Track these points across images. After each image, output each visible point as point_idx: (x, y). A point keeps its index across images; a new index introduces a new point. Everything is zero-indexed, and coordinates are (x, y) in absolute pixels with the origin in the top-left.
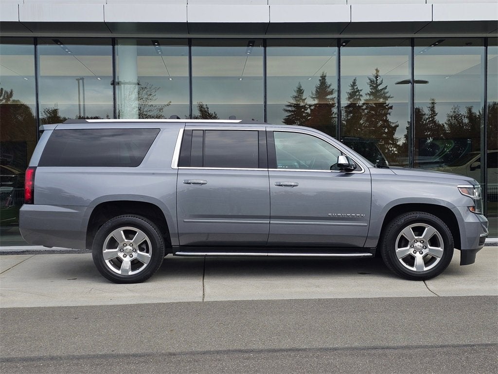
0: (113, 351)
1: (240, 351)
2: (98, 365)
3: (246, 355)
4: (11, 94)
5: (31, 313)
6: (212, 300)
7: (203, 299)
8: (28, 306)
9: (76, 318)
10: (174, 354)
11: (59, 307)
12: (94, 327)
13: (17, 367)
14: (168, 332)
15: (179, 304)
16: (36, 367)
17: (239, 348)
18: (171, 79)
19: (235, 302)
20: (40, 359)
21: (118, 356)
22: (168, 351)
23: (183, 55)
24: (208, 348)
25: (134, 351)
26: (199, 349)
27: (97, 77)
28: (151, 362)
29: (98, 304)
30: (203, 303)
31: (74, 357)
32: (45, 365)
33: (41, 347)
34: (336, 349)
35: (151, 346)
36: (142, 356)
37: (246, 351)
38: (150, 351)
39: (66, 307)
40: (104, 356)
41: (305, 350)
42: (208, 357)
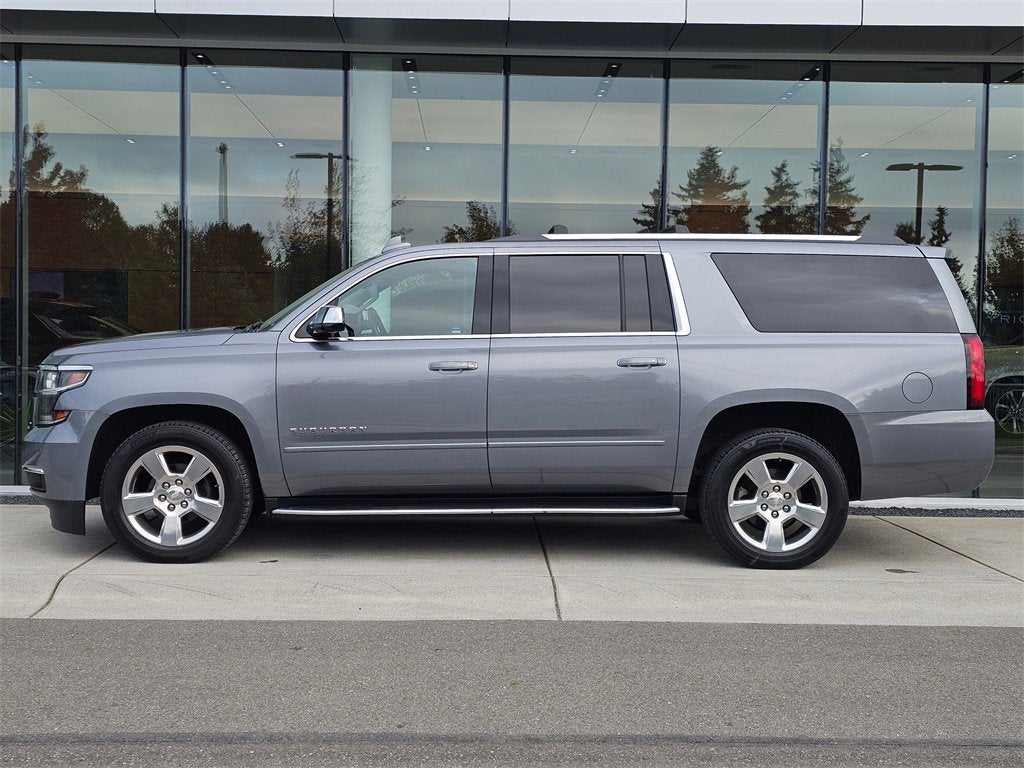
0: (400, 726)
1: (685, 740)
2: (376, 757)
3: (702, 750)
4: (82, 176)
5: (196, 634)
6: (580, 618)
7: (559, 616)
8: (185, 617)
9: (296, 649)
10: (538, 740)
11: (253, 623)
12: (342, 669)
13: (199, 756)
14: (508, 689)
15: (510, 625)
16: (241, 756)
17: (676, 731)
18: (428, 149)
19: (631, 624)
20: (244, 738)
21: (413, 739)
22: (521, 731)
23: (462, 98)
24: (607, 729)
25: (445, 728)
26: (587, 730)
27: (275, 141)
28: (493, 755)
29: (335, 618)
30: (560, 624)
31: (316, 739)
32: (260, 755)
33: (239, 711)
34: (899, 743)
35: (480, 718)
36: (467, 741)
37: (698, 741)
38: (480, 730)
39: (268, 623)
40: (383, 738)
41: (828, 742)
42: (614, 748)
